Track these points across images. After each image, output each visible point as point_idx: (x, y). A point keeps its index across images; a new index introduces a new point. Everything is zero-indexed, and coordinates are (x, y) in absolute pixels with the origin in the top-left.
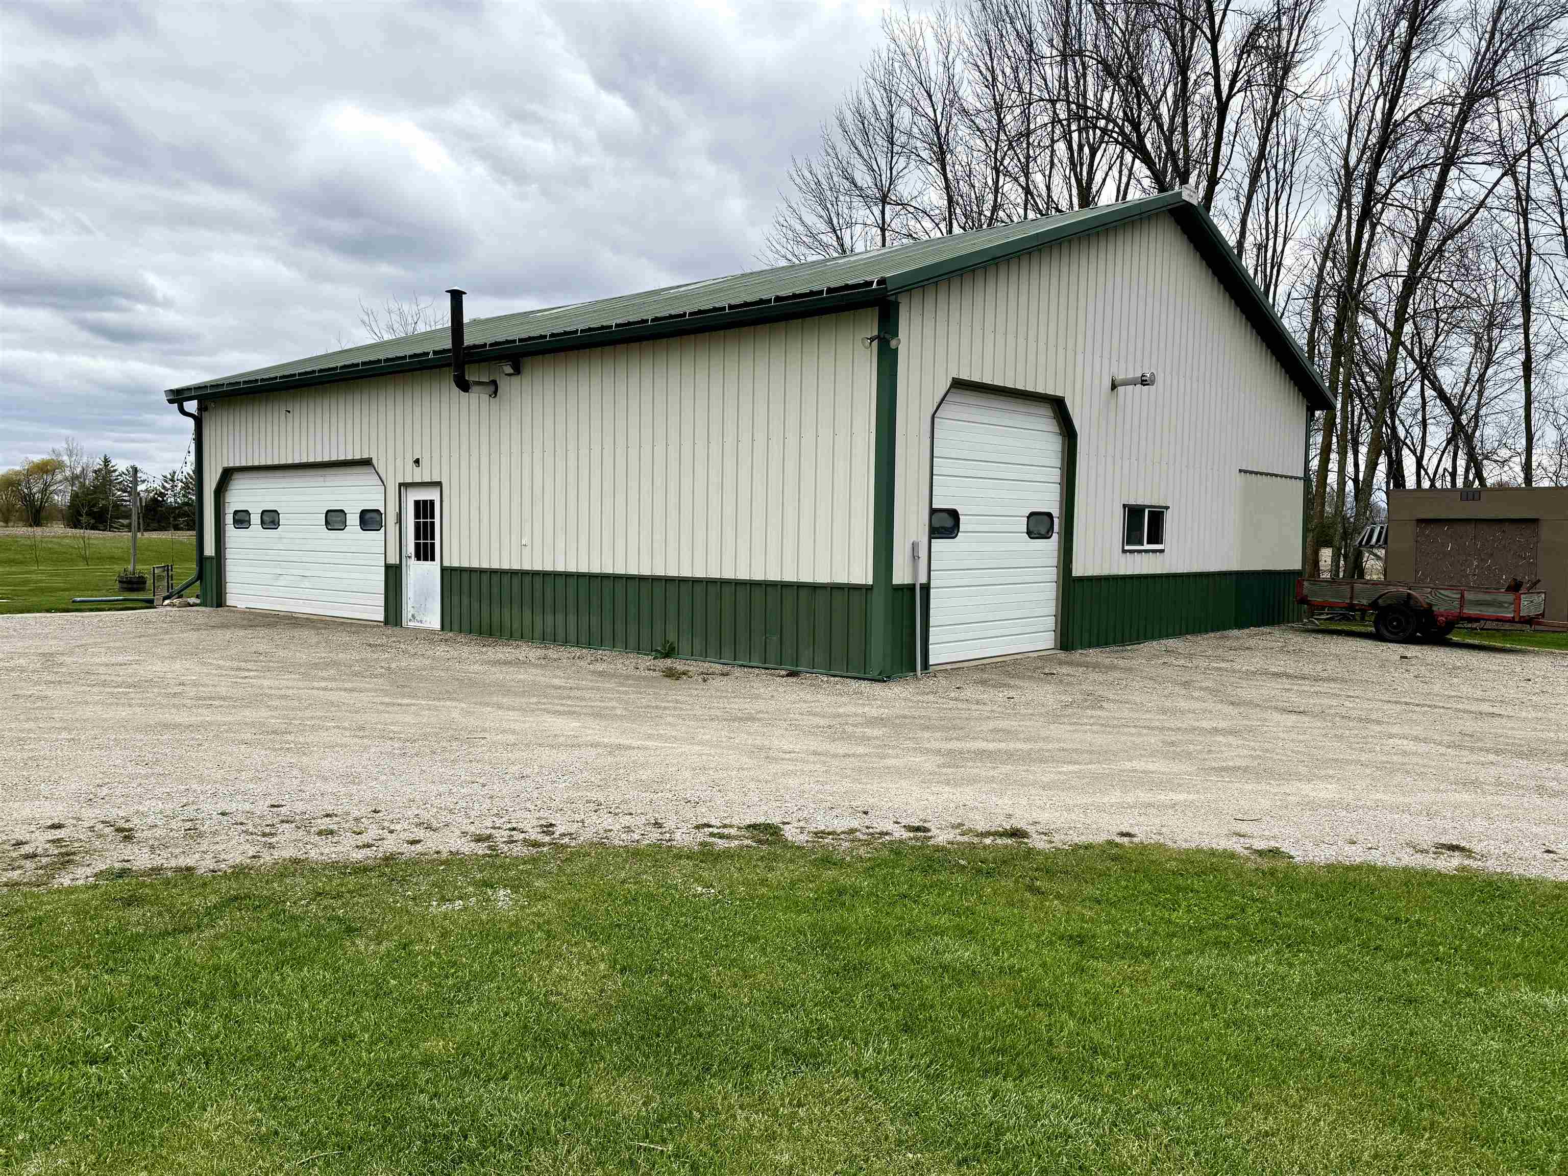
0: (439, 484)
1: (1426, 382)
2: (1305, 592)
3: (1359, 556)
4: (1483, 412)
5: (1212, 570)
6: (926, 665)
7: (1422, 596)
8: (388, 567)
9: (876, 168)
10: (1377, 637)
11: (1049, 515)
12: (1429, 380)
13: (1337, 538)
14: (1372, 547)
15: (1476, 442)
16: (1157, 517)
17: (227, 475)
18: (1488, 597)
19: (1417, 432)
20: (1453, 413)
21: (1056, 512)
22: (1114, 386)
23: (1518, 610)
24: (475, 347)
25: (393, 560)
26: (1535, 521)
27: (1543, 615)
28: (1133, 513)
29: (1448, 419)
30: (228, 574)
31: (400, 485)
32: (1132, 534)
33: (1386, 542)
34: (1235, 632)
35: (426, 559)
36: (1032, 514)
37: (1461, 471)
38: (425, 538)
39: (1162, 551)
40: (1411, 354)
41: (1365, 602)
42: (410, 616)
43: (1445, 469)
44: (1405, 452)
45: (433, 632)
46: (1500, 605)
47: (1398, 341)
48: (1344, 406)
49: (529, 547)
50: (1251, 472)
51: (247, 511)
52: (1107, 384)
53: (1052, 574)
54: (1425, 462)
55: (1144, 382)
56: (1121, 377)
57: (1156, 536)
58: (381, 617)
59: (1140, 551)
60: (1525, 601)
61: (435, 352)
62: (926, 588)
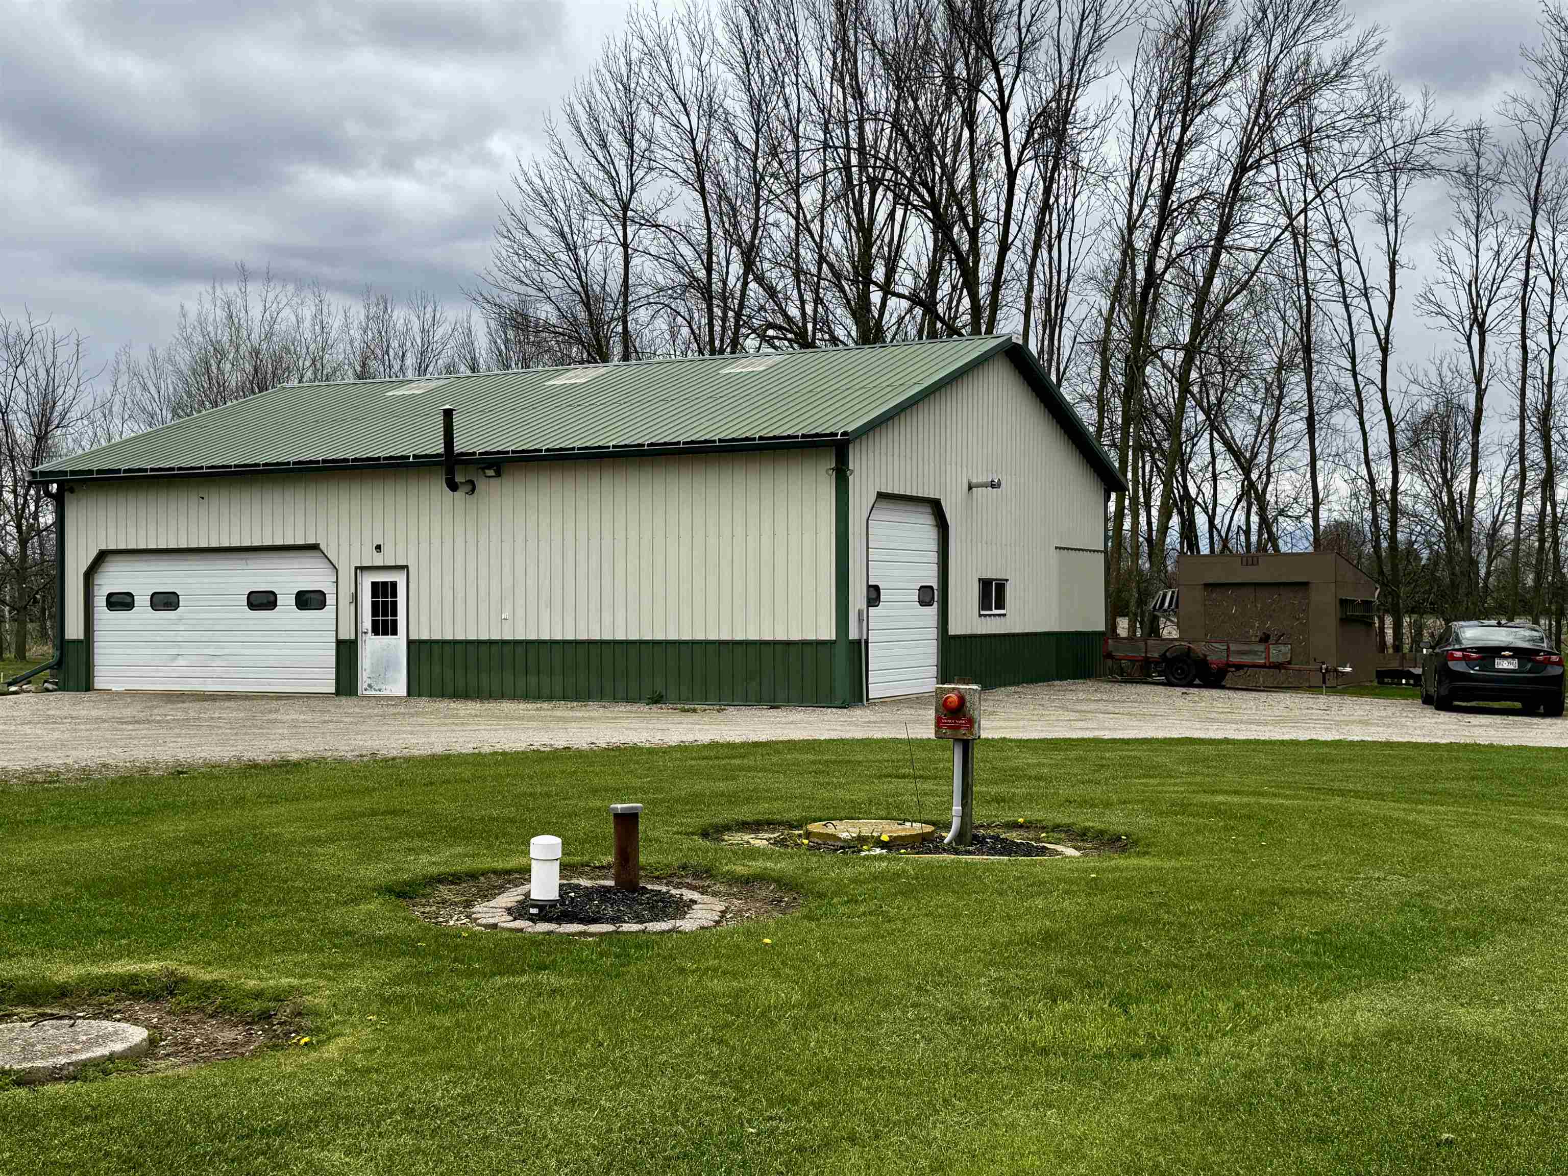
0: (407, 567)
1: (1215, 435)
2: (1110, 648)
3: (1155, 620)
4: (1275, 467)
5: (1039, 630)
7: (1200, 648)
8: (339, 643)
9: (614, 174)
10: (1169, 684)
11: (931, 587)
12: (1218, 433)
13: (1133, 603)
14: (1165, 611)
15: (1270, 497)
16: (1001, 587)
18: (1246, 648)
19: (1207, 488)
20: (1243, 469)
21: (935, 587)
22: (970, 488)
23: (1268, 657)
24: (462, 454)
25: (346, 634)
26: (1306, 584)
27: (1289, 663)
28: (985, 584)
29: (1238, 475)
30: (96, 657)
31: (356, 568)
32: (985, 604)
33: (1177, 606)
34: (1056, 683)
35: (385, 633)
36: (922, 587)
37: (1254, 527)
38: (385, 614)
39: (1004, 615)
40: (1199, 404)
41: (1156, 655)
42: (365, 686)
43: (1239, 527)
44: (1197, 509)
46: (1255, 653)
47: (1185, 389)
48: (1135, 462)
49: (510, 622)
50: (1064, 549)
51: (130, 595)
52: (966, 487)
53: (933, 633)
54: (1217, 521)
55: (993, 486)
56: (974, 481)
57: (1000, 605)
58: (333, 690)
59: (990, 615)
60: (1273, 651)
61: (415, 456)
62: (867, 642)
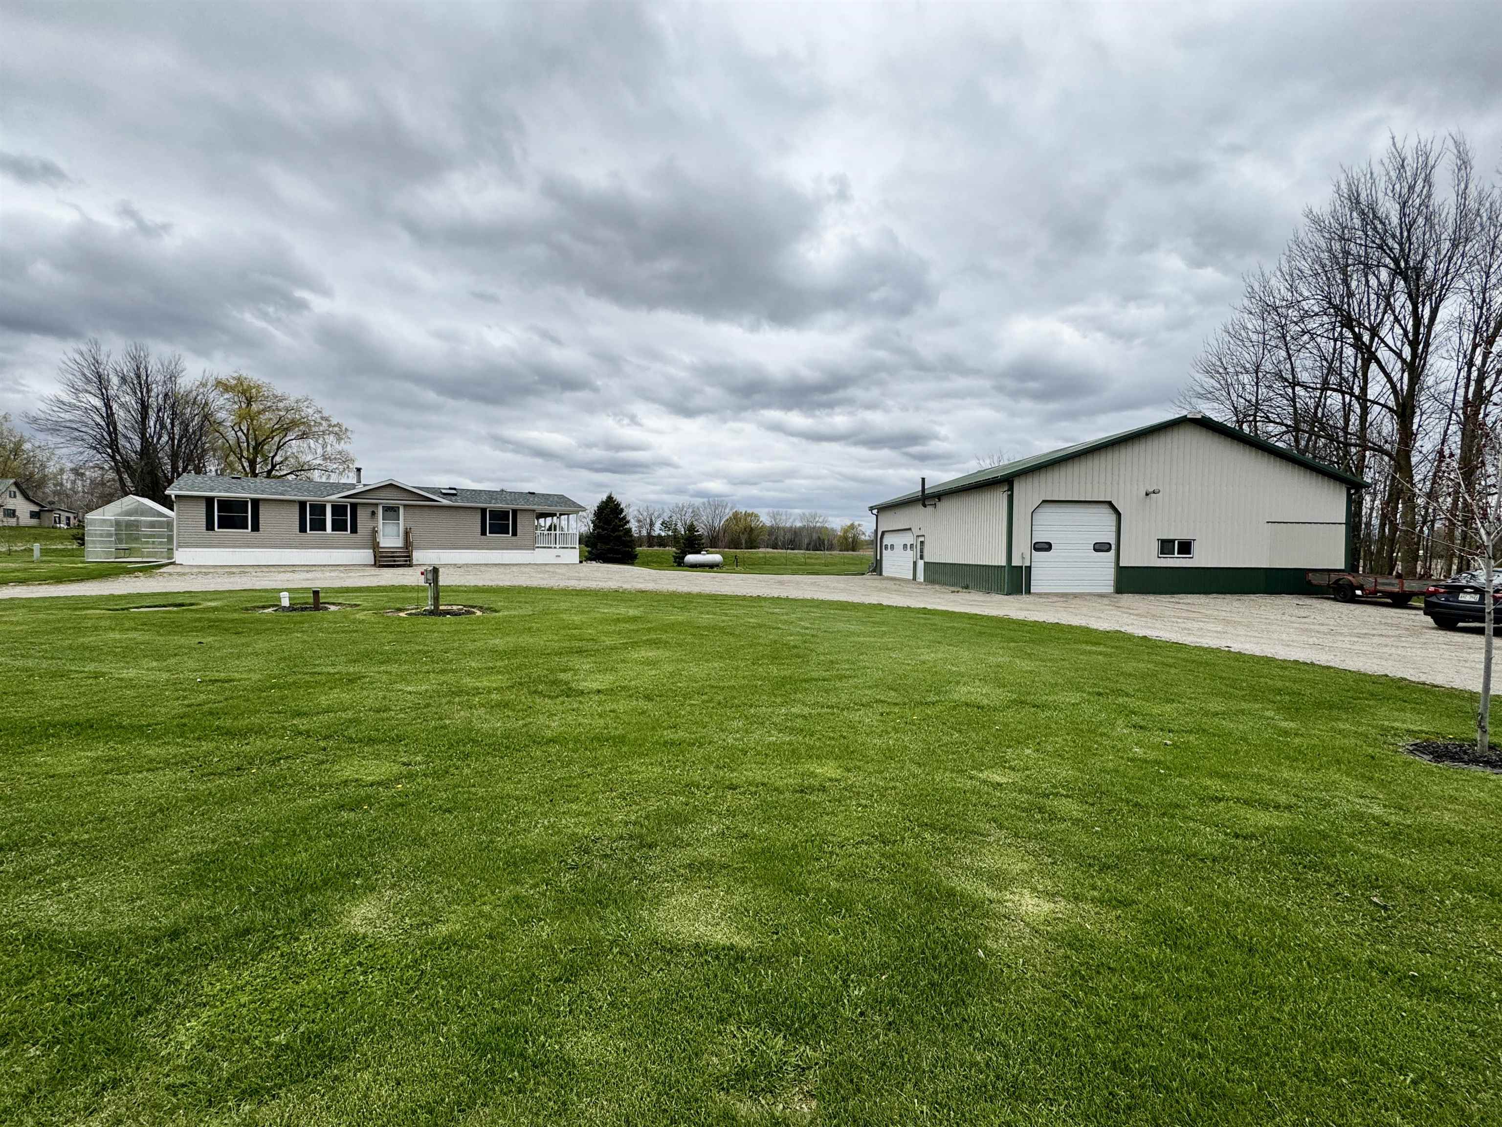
6: (1028, 592)
17: (883, 533)
45: (909, 580)
